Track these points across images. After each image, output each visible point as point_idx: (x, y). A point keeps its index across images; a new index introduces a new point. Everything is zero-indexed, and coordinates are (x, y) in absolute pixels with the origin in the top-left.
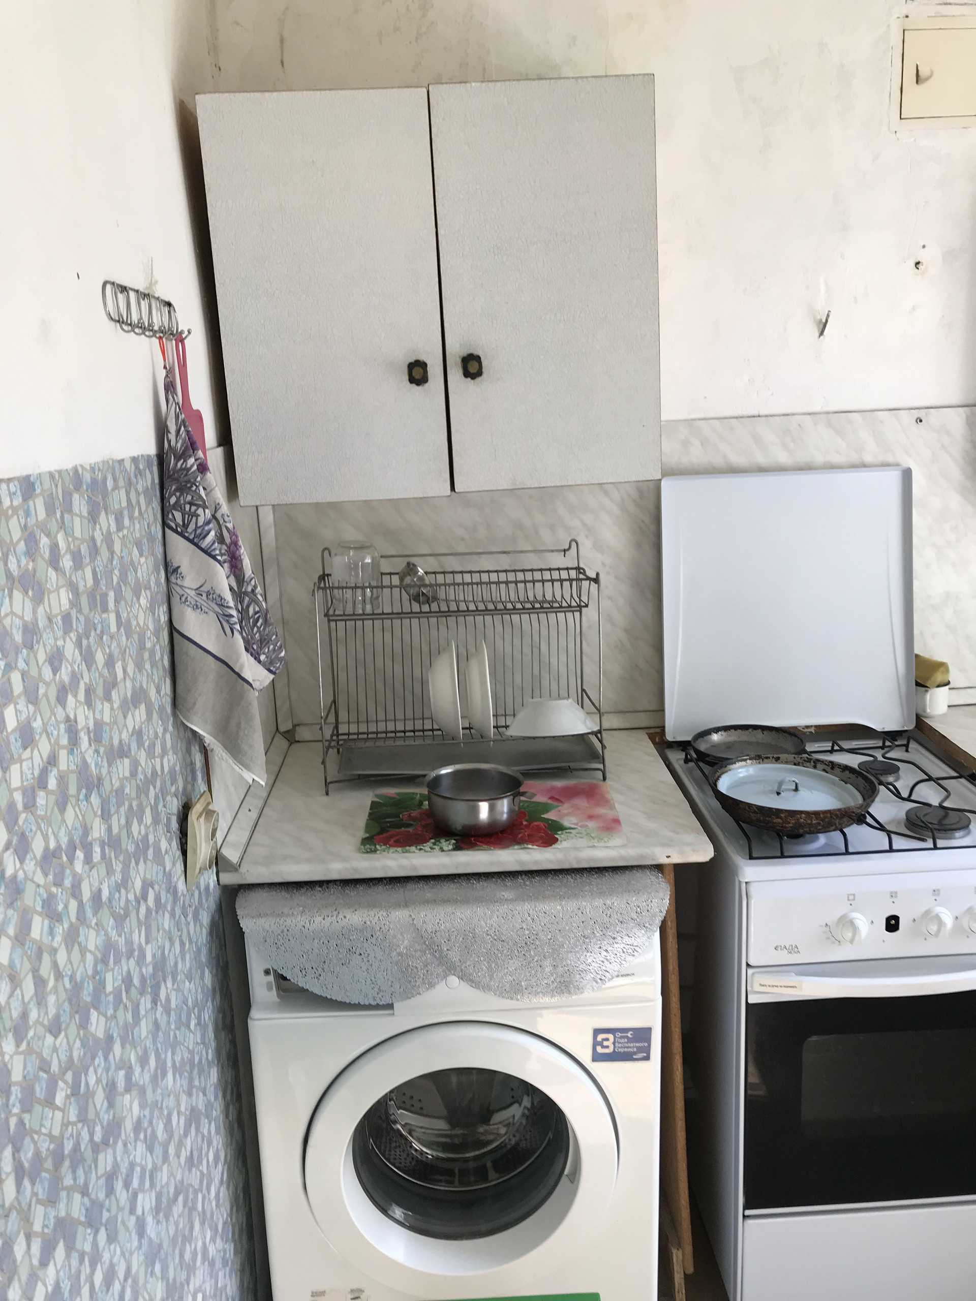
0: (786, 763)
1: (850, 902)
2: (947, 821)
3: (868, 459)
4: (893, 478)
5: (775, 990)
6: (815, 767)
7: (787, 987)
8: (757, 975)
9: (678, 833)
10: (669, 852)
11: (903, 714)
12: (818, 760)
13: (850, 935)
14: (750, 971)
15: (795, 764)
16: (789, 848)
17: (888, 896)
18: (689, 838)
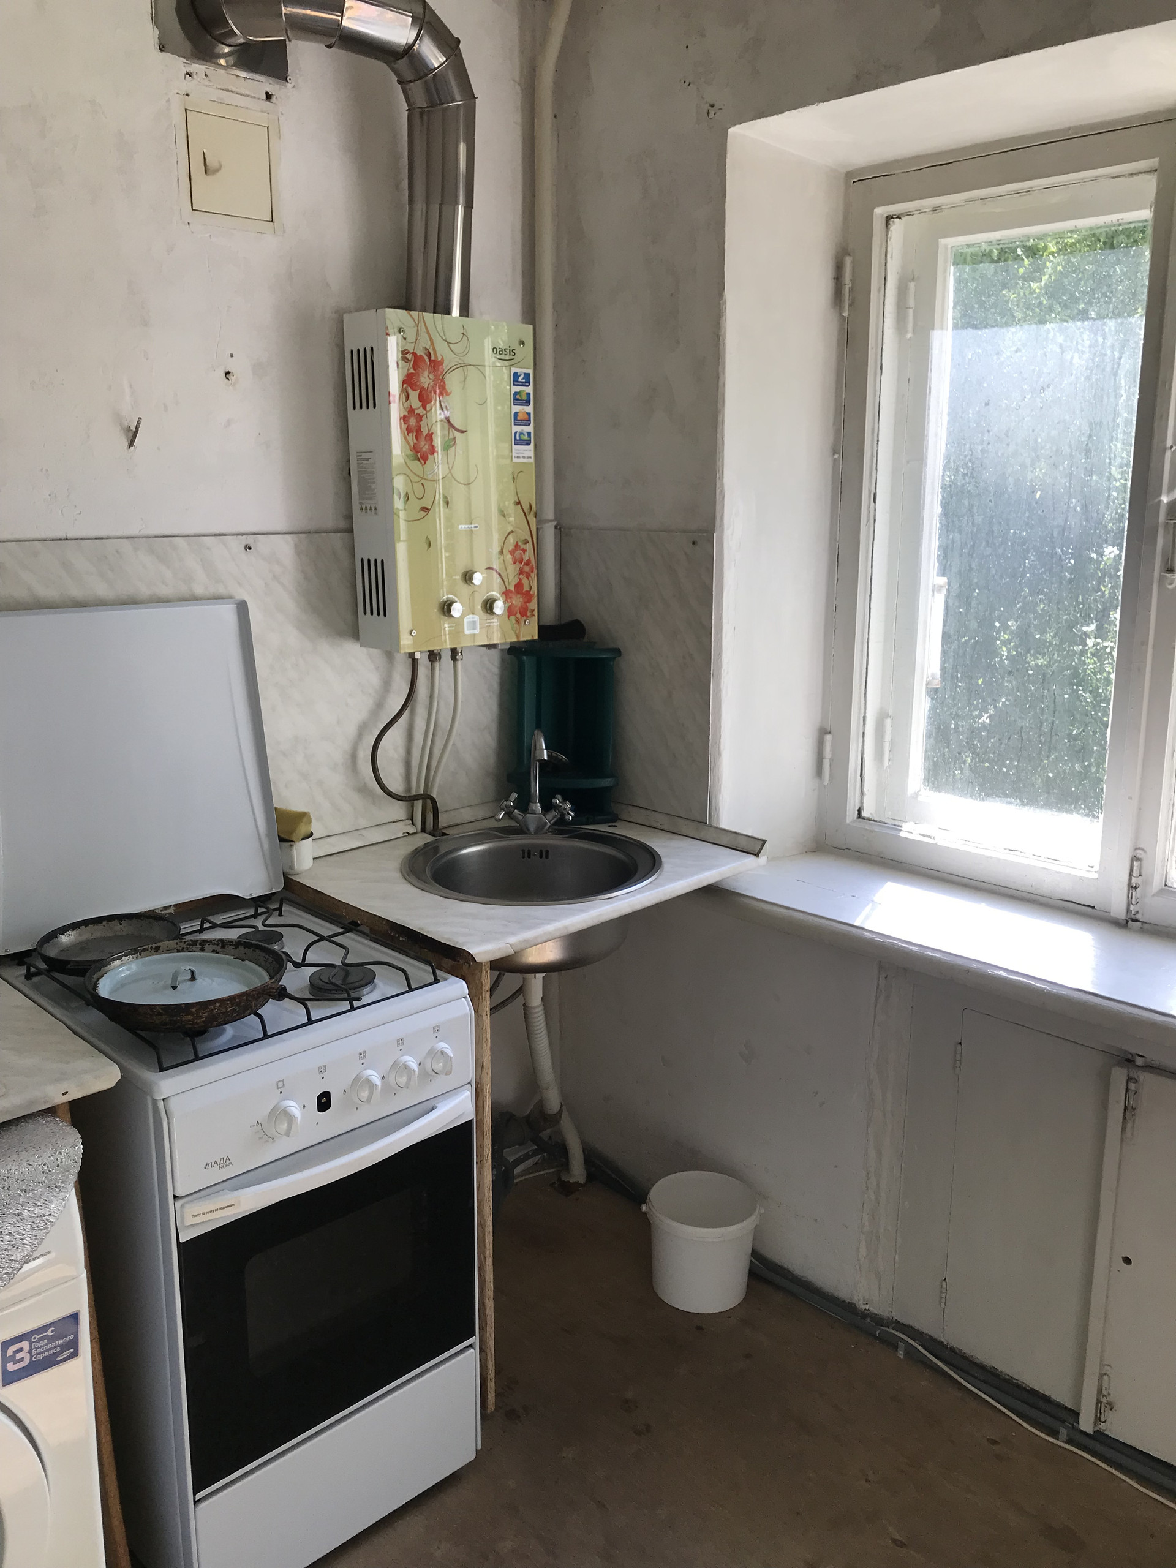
0: (168, 951)
1: (280, 1090)
2: (351, 979)
3: (199, 590)
4: (228, 612)
5: (210, 1216)
6: (202, 950)
7: (224, 1208)
8: (187, 1206)
9: (68, 1063)
10: (64, 1087)
11: (269, 877)
12: (205, 941)
13: (285, 1126)
14: (179, 1204)
15: (178, 951)
16: (203, 1048)
17: (318, 1071)
18: (84, 1064)
